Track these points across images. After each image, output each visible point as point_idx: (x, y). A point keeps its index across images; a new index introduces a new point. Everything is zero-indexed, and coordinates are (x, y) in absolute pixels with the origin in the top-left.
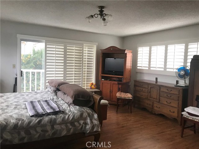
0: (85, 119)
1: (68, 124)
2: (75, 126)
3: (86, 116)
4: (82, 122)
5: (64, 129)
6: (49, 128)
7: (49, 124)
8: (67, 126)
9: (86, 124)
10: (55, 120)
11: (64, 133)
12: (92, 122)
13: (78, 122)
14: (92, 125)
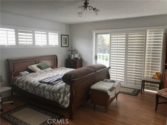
0: (61, 94)
1: (51, 93)
2: (54, 96)
3: (62, 92)
4: (58, 95)
5: (48, 95)
6: (42, 91)
7: (42, 88)
8: (50, 94)
9: (60, 97)
10: (45, 87)
11: (48, 98)
12: (63, 98)
13: (56, 93)
14: (63, 100)
